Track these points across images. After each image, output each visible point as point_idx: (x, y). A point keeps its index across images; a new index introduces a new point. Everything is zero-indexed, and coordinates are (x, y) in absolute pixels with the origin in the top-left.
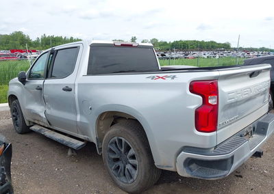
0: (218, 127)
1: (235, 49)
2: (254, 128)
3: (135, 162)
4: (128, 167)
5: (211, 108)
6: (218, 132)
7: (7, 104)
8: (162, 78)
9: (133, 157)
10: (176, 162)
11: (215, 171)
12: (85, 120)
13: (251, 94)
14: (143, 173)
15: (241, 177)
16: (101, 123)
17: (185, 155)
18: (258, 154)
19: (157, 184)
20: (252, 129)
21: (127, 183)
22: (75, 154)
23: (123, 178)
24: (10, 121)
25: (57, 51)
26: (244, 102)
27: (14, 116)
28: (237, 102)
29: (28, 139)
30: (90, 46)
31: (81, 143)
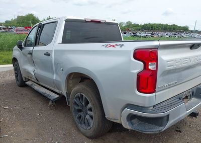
0: (157, 90)
1: (192, 31)
2: (193, 93)
3: (92, 113)
4: (87, 117)
5: (150, 73)
6: (156, 94)
7: (12, 65)
8: (113, 46)
9: (90, 110)
10: (121, 116)
11: (152, 126)
12: (59, 79)
13: (191, 64)
14: (97, 123)
15: (180, 132)
16: (70, 82)
17: (128, 111)
18: (194, 115)
19: (110, 132)
20: (191, 93)
21: (86, 130)
22: (54, 104)
23: (83, 126)
24: (14, 77)
25: (44, 25)
26: (183, 70)
27: (16, 73)
28: (176, 69)
29: (24, 91)
30: (65, 21)
31: (57, 96)
